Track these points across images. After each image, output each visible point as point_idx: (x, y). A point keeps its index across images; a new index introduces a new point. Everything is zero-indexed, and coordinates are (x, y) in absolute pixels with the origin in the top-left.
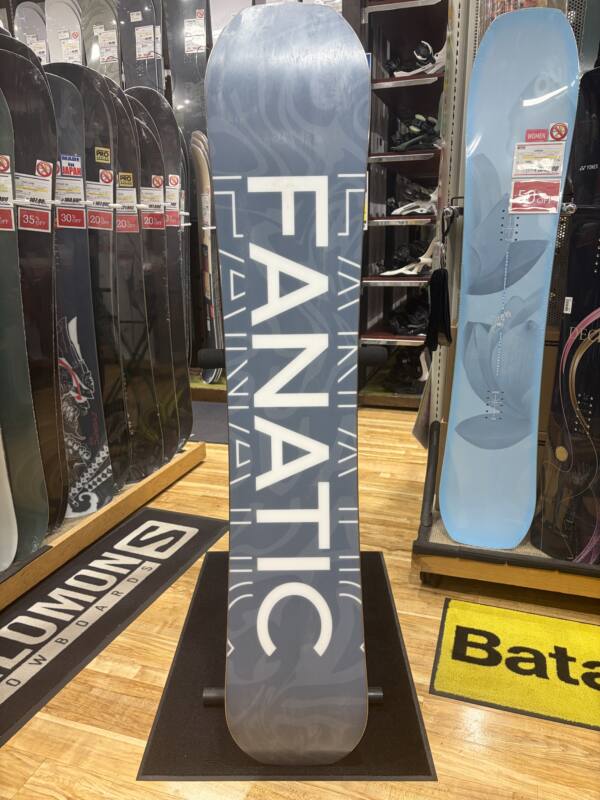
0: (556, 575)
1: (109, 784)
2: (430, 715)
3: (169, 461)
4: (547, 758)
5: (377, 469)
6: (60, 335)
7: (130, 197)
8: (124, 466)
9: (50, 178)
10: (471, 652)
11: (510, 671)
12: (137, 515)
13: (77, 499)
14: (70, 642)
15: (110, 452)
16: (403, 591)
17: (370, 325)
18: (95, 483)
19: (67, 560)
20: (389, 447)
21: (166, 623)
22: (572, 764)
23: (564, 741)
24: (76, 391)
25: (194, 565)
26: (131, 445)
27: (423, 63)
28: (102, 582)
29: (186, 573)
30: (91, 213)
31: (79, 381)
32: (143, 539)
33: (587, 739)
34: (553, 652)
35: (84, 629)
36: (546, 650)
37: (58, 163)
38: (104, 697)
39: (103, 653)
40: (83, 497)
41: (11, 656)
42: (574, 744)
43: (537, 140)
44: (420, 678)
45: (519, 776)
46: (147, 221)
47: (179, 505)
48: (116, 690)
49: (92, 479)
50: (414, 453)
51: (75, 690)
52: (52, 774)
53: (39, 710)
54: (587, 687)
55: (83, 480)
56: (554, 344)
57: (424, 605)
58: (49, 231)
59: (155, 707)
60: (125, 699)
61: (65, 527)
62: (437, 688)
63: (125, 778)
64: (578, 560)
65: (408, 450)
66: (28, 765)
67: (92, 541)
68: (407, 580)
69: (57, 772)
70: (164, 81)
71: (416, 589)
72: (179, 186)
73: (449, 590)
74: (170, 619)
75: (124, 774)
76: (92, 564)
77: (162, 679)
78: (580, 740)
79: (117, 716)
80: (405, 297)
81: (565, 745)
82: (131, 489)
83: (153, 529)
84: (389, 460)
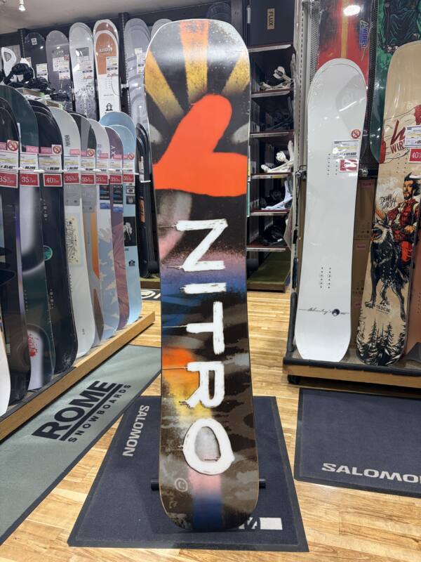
5: (260, 325)
20: (266, 313)
50: (281, 316)
65: (277, 314)
68: (279, 380)
71: (285, 385)
80: (272, 223)
84: (266, 320)
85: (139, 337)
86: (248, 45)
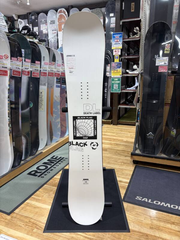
5: (123, 139)
20: (126, 134)
66: (42, 193)
68: (129, 163)
69: (50, 195)
71: (132, 165)
86: (123, 18)
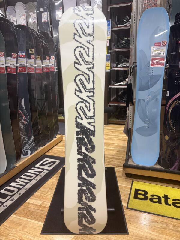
0: (165, 173)
1: (33, 236)
2: (127, 215)
3: (52, 141)
4: (162, 228)
5: (113, 142)
6: (19, 104)
7: (40, 63)
8: (38, 142)
9: (16, 58)
10: (139, 196)
11: (151, 202)
12: (42, 156)
13: (24, 152)
14: (22, 194)
15: (34, 138)
16: (120, 179)
17: (112, 99)
18: (30, 147)
19: (21, 170)
20: (117, 136)
21: (50, 188)
22: (169, 229)
23: (167, 223)
24: (24, 120)
25: (59, 171)
26: (40, 136)
27: (126, 22)
28: (31, 176)
29: (56, 174)
30: (28, 68)
31: (25, 117)
32: (44, 164)
33: (174, 222)
34: (164, 196)
35: (26, 190)
36: (162, 196)
37: (18, 54)
38: (31, 210)
39: (31, 197)
40: (26, 151)
41: (5, 198)
42: (170, 224)
43: (158, 45)
44: (124, 204)
45: (153, 233)
46: (45, 70)
47: (55, 153)
48: (35, 208)
49: (29, 146)
50: (125, 138)
51: (23, 208)
52: (16, 233)
53: (12, 214)
54: (173, 206)
55: (26, 146)
56: (164, 105)
57: (126, 183)
58: (16, 73)
59: (46, 213)
60: (38, 211)
61: (21, 160)
62: (129, 207)
63: (37, 234)
64: (172, 169)
65: (123, 137)
66: (9, 230)
67: (29, 164)
68: (122, 175)
69: (18, 232)
70: (50, 29)
71: (124, 178)
72: (54, 60)
73: (134, 178)
74: (51, 187)
75: (37, 233)
76: (29, 171)
77: (48, 205)
78: (172, 223)
79: (35, 216)
80: (123, 91)
81: (167, 224)
82: (41, 149)
83: (47, 160)
84: (117, 140)
85: (53, 148)
86: (111, 4)
